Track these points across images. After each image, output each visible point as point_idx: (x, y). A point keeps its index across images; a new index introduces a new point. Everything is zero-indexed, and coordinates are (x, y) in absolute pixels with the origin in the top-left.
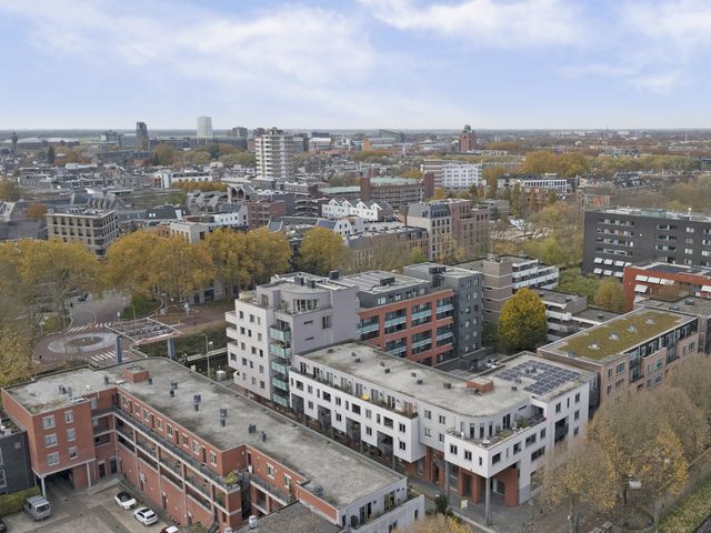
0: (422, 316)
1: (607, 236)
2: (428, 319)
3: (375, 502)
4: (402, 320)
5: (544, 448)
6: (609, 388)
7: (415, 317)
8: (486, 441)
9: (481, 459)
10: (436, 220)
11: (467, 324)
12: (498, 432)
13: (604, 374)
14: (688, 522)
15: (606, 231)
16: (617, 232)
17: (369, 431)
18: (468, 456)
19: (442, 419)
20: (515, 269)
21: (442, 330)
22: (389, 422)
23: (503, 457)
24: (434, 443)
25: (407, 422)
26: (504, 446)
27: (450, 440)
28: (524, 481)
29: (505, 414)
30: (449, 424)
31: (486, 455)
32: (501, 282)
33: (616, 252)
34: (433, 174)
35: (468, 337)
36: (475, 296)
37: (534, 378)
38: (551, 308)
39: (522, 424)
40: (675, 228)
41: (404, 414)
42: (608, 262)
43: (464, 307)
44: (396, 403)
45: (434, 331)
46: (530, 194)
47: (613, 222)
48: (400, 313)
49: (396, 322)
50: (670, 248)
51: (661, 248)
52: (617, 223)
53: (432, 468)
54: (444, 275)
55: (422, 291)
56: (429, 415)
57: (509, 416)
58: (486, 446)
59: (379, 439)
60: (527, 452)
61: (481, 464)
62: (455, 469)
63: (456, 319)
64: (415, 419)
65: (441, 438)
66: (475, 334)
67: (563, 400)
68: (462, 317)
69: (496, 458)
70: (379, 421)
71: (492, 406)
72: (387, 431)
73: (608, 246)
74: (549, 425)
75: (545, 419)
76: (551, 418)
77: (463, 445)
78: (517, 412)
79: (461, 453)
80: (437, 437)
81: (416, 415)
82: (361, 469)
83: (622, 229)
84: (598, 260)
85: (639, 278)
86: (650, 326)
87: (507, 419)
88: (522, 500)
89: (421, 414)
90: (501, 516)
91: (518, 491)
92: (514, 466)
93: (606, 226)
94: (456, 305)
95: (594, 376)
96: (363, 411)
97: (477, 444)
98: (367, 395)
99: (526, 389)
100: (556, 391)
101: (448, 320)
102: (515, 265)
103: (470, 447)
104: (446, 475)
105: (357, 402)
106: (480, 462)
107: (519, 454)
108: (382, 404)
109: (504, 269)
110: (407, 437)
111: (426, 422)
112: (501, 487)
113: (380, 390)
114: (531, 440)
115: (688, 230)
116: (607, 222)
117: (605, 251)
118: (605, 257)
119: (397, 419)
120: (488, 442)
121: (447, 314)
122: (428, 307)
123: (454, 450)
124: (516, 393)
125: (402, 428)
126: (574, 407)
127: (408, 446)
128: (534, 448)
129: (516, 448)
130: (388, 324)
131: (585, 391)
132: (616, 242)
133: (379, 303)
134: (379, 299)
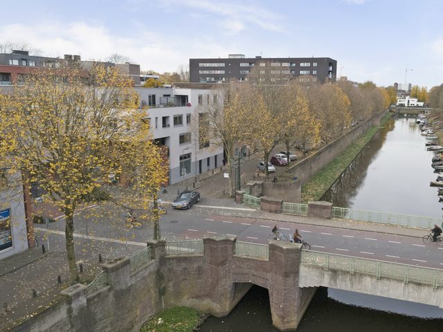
1: (206, 76)
5: (189, 134)
12: (143, 104)
15: (206, 72)
16: (213, 72)
26: (152, 113)
28: (174, 161)
29: (151, 93)
52: (213, 65)
57: (154, 96)
60: (175, 131)
67: (204, 94)
74: (193, 112)
75: (189, 105)
76: (195, 107)
78: (163, 97)
83: (216, 69)
87: (152, 99)
88: (173, 182)
93: (206, 68)
102: (142, 76)
107: (168, 130)
109: (133, 70)
114: (178, 121)
115: (261, 64)
126: (213, 106)
129: (165, 122)
132: (212, 79)
133: (11, 64)
134: (10, 61)
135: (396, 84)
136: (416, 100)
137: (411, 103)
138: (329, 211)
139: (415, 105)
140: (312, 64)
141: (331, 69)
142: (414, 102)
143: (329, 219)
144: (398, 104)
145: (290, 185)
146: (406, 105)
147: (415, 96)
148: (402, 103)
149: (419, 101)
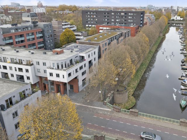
0: (31, 37)
1: (89, 18)
2: (34, 39)
3: (14, 97)
4: (23, 39)
5: (85, 71)
6: (103, 50)
7: (28, 38)
8: (64, 69)
9: (63, 76)
10: (33, 18)
11: (49, 41)
12: (68, 66)
13: (101, 46)
14: (133, 88)
15: (89, 16)
16: (92, 16)
17: (12, 75)
18: (58, 76)
19: (44, 64)
20: (63, 25)
21: (40, 43)
22: (20, 70)
23: (72, 74)
24: (42, 74)
25: (29, 68)
26: (72, 70)
27: (49, 71)
28: (80, 83)
29: (70, 59)
30: (48, 65)
31: (65, 73)
32: (59, 28)
33: (92, 23)
34: (30, 9)
35: (49, 46)
36: (50, 31)
37: (78, 49)
38: (76, 35)
39: (77, 62)
40: (109, 13)
41: (27, 65)
42: (90, 26)
43: (47, 35)
44: (23, 61)
45: (37, 44)
46: (62, 14)
47: (90, 13)
48: (21, 36)
49: (20, 39)
50: (108, 20)
51: (105, 20)
52: (92, 13)
53: (43, 85)
54: (38, 24)
55: (29, 29)
56: (38, 63)
57: (72, 59)
58: (65, 70)
59: (17, 78)
60: (80, 72)
61: (64, 78)
62: (53, 83)
63: (44, 40)
64: (33, 66)
65: (45, 71)
66: (52, 45)
67: (90, 53)
68: (46, 39)
69: (70, 75)
70: (16, 70)
71: (64, 57)
72: (20, 73)
73: (89, 21)
74: (86, 62)
75: (85, 60)
76: (87, 60)
77: (55, 72)
78: (75, 58)
79: (54, 75)
80: (43, 72)
81: (32, 64)
82: (5, 84)
83: (93, 15)
84: (87, 25)
85: (100, 28)
86: (110, 34)
87: (71, 61)
88: (80, 90)
89: (35, 63)
90: (74, 97)
91: (78, 87)
92: (76, 78)
93: (89, 15)
94: (43, 34)
95: (98, 46)
96: (8, 68)
97: (61, 70)
98: (9, 60)
99: (76, 51)
100: (87, 51)
101: (42, 40)
102: (63, 24)
103: (58, 72)
104: (49, 86)
105: (5, 64)
106: (64, 77)
107: (78, 73)
108: (16, 63)
109: (59, 23)
110: (30, 74)
111: (37, 67)
112: (72, 87)
113: (14, 58)
114: (81, 68)
115: (112, 13)
116: (89, 13)
117: (89, 22)
118: (89, 24)
119: (24, 67)
120: (66, 69)
121: (41, 37)
122: (33, 34)
123: (51, 74)
124: (72, 53)
125: (27, 71)
126: (94, 56)
127: (31, 78)
128: (82, 71)
129: (76, 71)
130: (17, 40)
131: (97, 50)
132: (92, 19)
133: (12, 32)
134: (11, 30)
135: (172, 7)
136: (180, 17)
137: (177, 18)
138: (137, 114)
139: (179, 20)
140: (134, 14)
141: (142, 16)
142: (179, 18)
143: (137, 116)
144: (171, 19)
145: (124, 92)
146: (175, 20)
147: (179, 16)
148: (173, 18)
149: (181, 18)
